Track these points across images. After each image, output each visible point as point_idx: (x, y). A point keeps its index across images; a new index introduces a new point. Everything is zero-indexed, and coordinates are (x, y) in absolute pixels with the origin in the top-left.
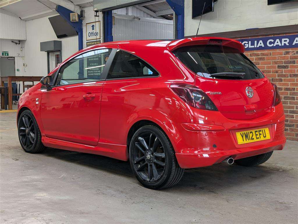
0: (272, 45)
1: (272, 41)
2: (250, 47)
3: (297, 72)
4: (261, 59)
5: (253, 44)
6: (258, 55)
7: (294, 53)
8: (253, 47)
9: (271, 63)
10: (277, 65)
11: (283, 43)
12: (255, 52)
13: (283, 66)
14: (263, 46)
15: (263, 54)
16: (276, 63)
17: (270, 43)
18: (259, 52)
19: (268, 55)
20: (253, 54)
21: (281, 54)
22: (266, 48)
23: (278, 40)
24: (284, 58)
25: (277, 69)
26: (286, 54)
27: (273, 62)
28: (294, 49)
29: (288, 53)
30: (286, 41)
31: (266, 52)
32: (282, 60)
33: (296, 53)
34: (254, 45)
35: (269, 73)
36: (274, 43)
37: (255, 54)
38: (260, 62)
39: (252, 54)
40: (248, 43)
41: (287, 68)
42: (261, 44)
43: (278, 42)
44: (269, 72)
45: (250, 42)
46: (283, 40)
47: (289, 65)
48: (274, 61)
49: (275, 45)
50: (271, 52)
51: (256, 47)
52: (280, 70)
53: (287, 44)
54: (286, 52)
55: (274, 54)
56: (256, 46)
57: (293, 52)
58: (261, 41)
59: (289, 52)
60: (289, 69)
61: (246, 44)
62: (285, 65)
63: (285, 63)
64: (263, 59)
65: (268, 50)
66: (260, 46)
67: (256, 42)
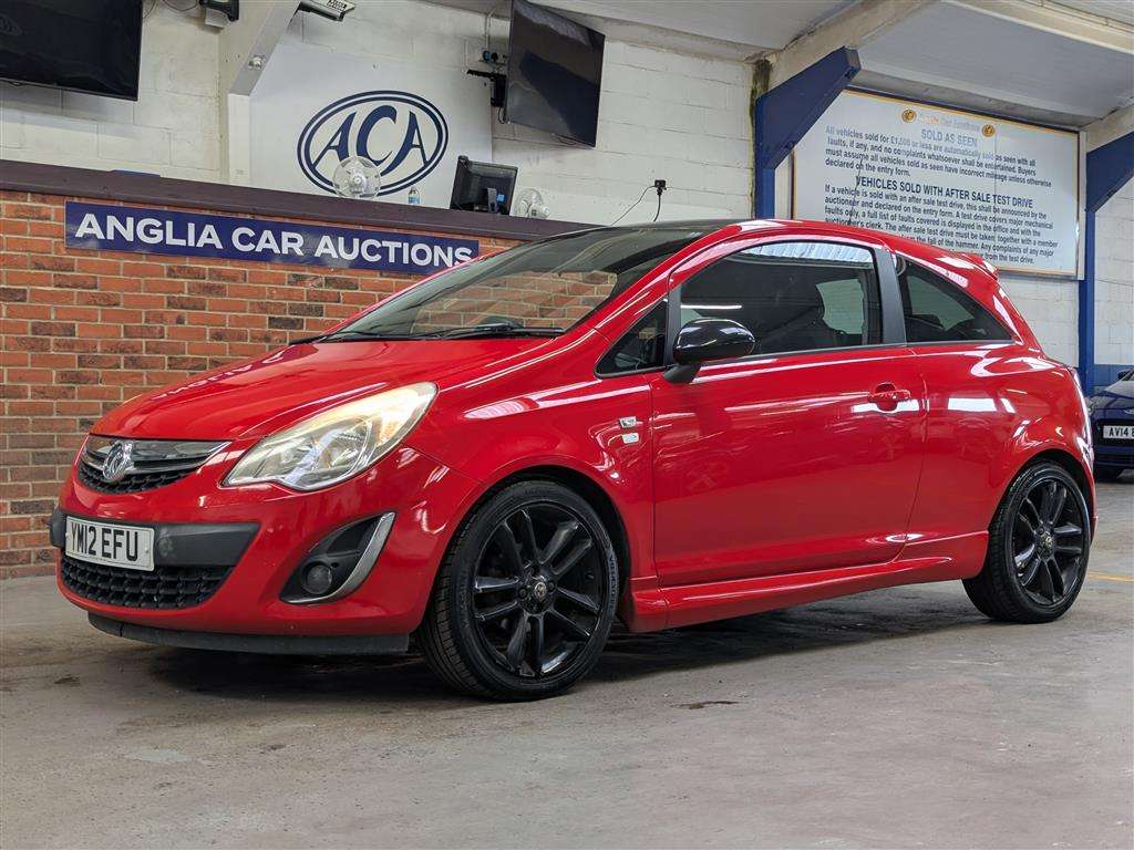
0: (250, 247)
1: (251, 233)
2: (171, 241)
4: (209, 289)
5: (180, 232)
6: (198, 274)
7: (319, 281)
8: (182, 242)
9: (248, 308)
10: (267, 316)
11: (286, 245)
12: (188, 263)
13: (288, 319)
14: (219, 246)
15: (219, 275)
16: (263, 308)
17: (244, 239)
18: (205, 266)
19: (234, 281)
20: (181, 269)
21: (279, 280)
22: (229, 253)
23: (267, 234)
24: (289, 295)
25: (267, 329)
26: (295, 283)
27: (252, 303)
28: (316, 270)
29: (299, 280)
30: (294, 240)
31: (228, 267)
32: (284, 302)
33: (324, 284)
34: (186, 238)
35: (239, 339)
36: (255, 240)
37: (190, 270)
38: (208, 299)
39: (175, 269)
40: (163, 228)
41: (298, 326)
42: (210, 236)
43: (267, 241)
44: (241, 337)
45: (169, 224)
46: (285, 235)
47: (305, 318)
48: (256, 300)
49: (259, 249)
50: (246, 268)
51: (193, 245)
52: (278, 333)
53: (299, 252)
54: (294, 276)
55: (256, 278)
56: (191, 243)
57: (316, 278)
58: (209, 229)
59: (305, 277)
60: (304, 330)
61: (154, 227)
62: (293, 317)
63: (293, 309)
64: (219, 290)
65: (235, 262)
66: (205, 244)
67: (191, 227)
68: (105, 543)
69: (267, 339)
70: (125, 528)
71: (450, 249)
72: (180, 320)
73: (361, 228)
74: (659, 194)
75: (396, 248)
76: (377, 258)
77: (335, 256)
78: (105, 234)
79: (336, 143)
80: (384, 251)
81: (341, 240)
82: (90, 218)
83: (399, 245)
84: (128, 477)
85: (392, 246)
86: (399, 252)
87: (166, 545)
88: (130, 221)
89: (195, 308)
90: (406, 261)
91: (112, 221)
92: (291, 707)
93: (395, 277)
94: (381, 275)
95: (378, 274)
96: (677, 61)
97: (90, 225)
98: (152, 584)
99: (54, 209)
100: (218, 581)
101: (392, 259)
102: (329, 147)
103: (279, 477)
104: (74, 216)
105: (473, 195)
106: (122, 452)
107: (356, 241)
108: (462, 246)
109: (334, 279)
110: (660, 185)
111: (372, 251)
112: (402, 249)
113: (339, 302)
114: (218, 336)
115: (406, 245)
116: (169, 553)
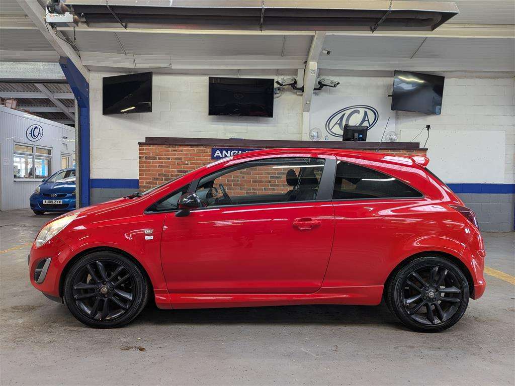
27: (265, 172)
35: (261, 182)
41: (280, 178)
62: (278, 176)
69: (270, 182)
72: (243, 177)
74: (428, 130)
78: (222, 155)
79: (339, 122)
82: (218, 151)
88: (229, 152)
89: (248, 174)
91: (224, 152)
96: (478, 81)
97: (218, 153)
99: (209, 150)
102: (336, 124)
104: (214, 152)
105: (350, 135)
110: (428, 127)
114: (254, 182)
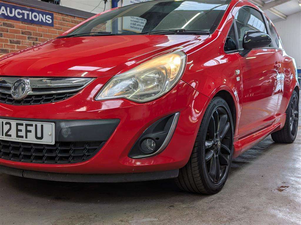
3: (4, 47)
33: (2, 25)
68: (18, 130)
70: (34, 123)
71: (44, 15)
73: (15, 5)
74: (105, 3)
75: (27, 14)
76: (21, 17)
77: (6, 14)
80: (23, 14)
81: (8, 9)
83: (28, 12)
84: (30, 96)
85: (26, 12)
86: (28, 15)
87: (67, 131)
90: (30, 19)
92: (126, 206)
93: (27, 24)
94: (22, 23)
95: (21, 23)
98: (51, 151)
100: (96, 149)
101: (26, 18)
103: (126, 96)
106: (24, 84)
107: (13, 10)
108: (48, 15)
109: (6, 23)
110: (106, 1)
111: (19, 14)
112: (29, 14)
113: (8, 32)
115: (30, 13)
116: (69, 135)
